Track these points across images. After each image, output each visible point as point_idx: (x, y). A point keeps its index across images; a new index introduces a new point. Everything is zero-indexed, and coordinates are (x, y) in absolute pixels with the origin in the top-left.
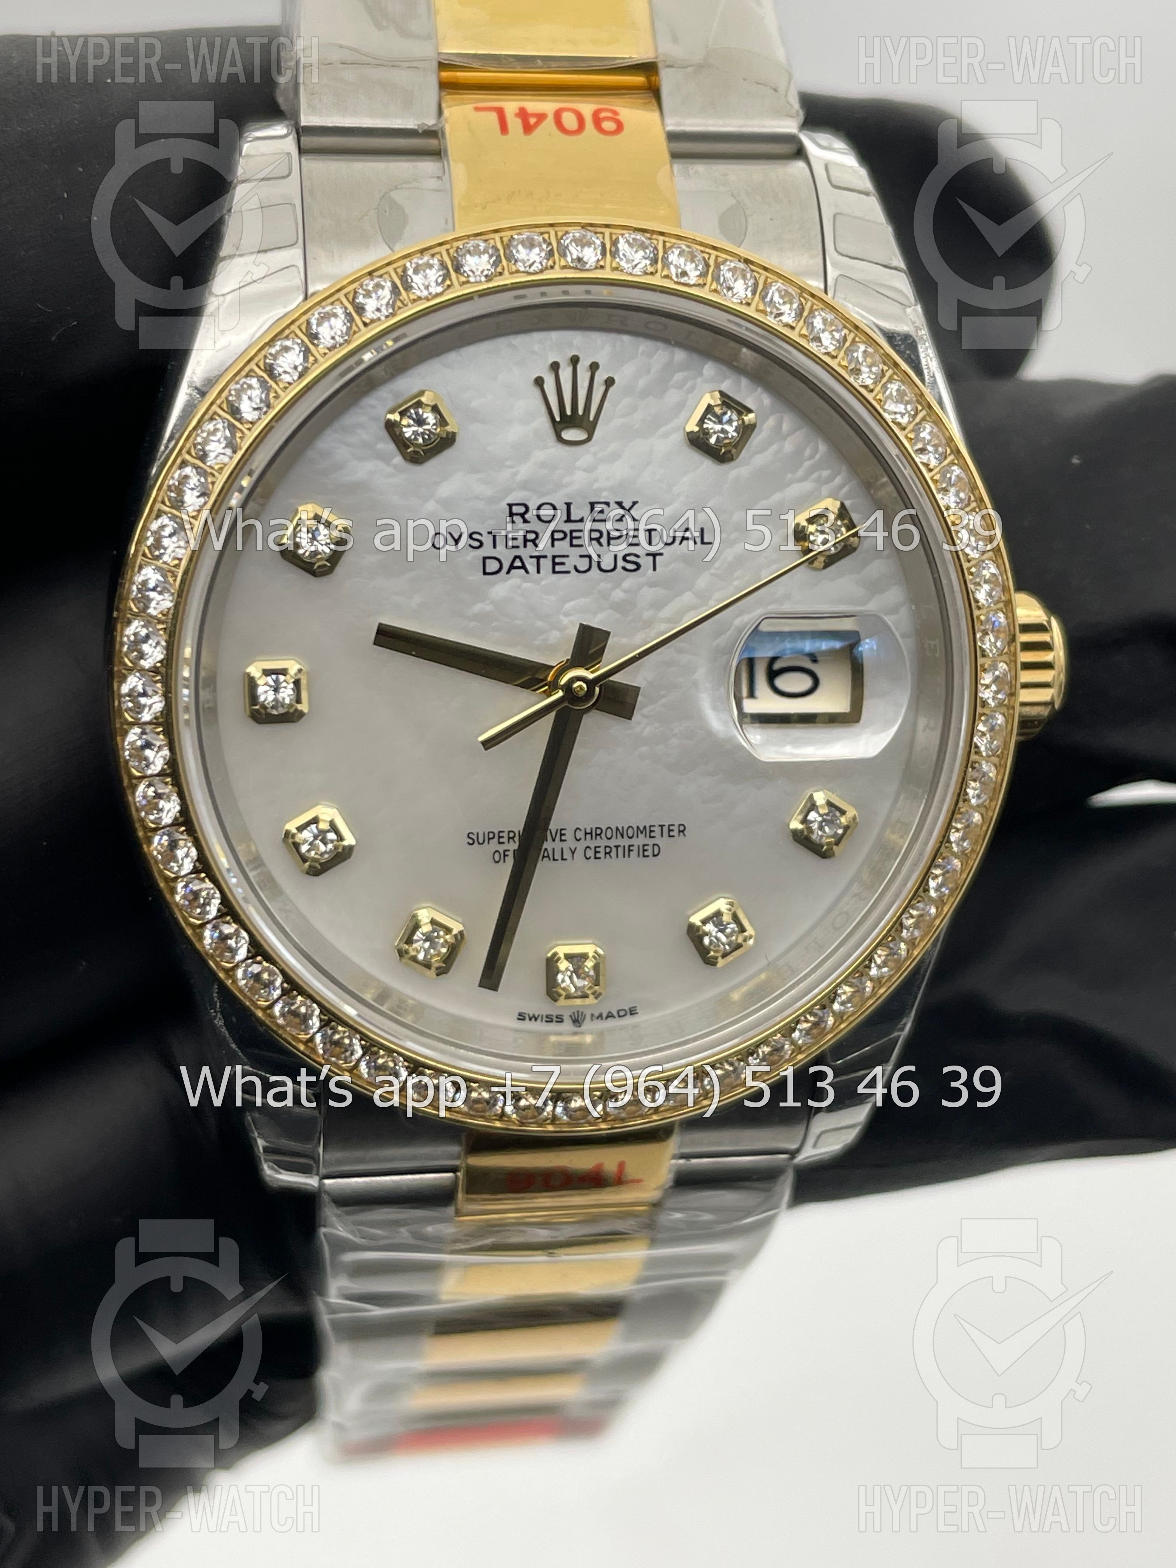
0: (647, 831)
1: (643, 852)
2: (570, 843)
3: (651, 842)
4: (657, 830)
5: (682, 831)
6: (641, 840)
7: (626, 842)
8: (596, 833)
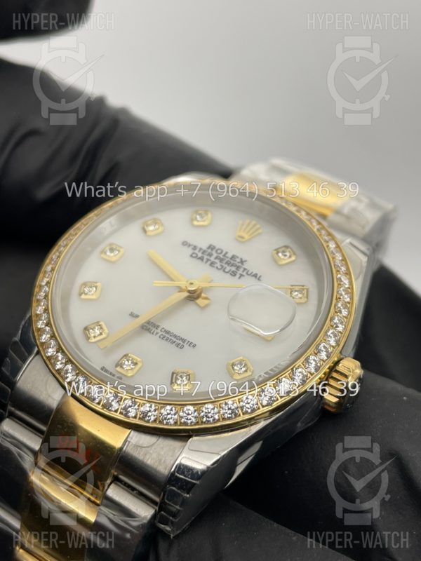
0: (184, 341)
1: (178, 345)
2: (159, 331)
3: (182, 343)
4: (187, 342)
5: (194, 346)
6: (180, 342)
7: (174, 340)
8: (168, 332)
